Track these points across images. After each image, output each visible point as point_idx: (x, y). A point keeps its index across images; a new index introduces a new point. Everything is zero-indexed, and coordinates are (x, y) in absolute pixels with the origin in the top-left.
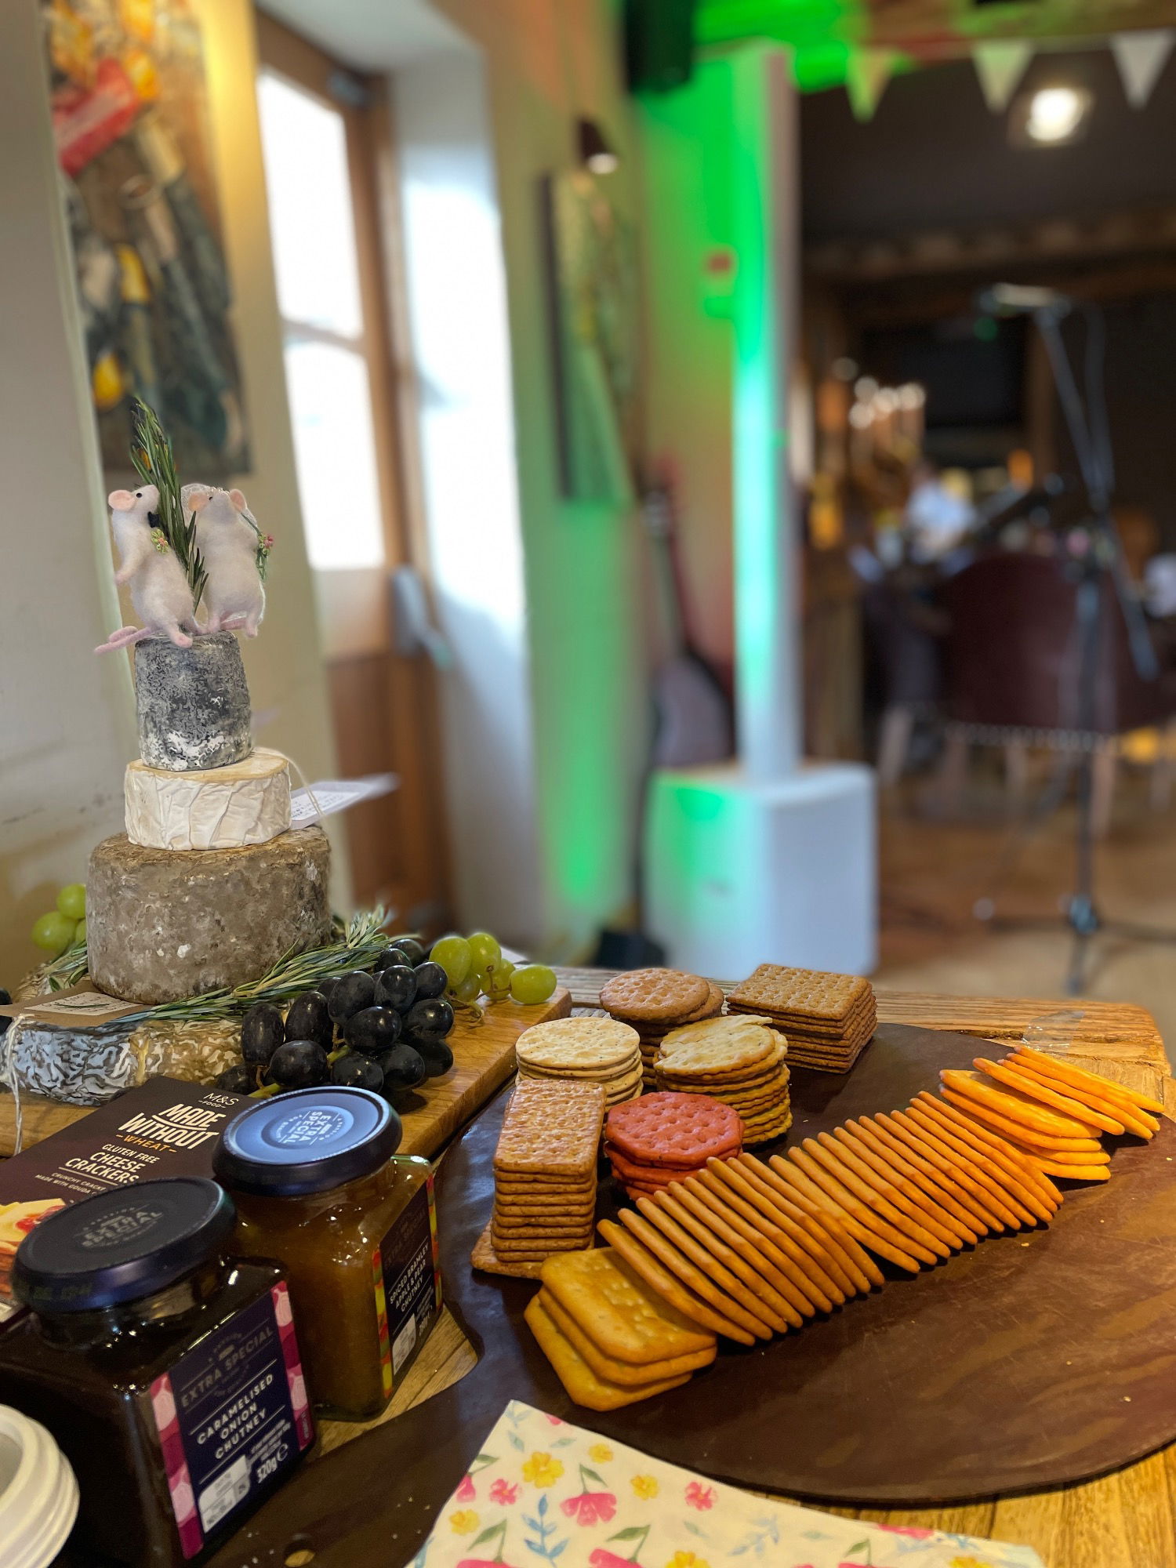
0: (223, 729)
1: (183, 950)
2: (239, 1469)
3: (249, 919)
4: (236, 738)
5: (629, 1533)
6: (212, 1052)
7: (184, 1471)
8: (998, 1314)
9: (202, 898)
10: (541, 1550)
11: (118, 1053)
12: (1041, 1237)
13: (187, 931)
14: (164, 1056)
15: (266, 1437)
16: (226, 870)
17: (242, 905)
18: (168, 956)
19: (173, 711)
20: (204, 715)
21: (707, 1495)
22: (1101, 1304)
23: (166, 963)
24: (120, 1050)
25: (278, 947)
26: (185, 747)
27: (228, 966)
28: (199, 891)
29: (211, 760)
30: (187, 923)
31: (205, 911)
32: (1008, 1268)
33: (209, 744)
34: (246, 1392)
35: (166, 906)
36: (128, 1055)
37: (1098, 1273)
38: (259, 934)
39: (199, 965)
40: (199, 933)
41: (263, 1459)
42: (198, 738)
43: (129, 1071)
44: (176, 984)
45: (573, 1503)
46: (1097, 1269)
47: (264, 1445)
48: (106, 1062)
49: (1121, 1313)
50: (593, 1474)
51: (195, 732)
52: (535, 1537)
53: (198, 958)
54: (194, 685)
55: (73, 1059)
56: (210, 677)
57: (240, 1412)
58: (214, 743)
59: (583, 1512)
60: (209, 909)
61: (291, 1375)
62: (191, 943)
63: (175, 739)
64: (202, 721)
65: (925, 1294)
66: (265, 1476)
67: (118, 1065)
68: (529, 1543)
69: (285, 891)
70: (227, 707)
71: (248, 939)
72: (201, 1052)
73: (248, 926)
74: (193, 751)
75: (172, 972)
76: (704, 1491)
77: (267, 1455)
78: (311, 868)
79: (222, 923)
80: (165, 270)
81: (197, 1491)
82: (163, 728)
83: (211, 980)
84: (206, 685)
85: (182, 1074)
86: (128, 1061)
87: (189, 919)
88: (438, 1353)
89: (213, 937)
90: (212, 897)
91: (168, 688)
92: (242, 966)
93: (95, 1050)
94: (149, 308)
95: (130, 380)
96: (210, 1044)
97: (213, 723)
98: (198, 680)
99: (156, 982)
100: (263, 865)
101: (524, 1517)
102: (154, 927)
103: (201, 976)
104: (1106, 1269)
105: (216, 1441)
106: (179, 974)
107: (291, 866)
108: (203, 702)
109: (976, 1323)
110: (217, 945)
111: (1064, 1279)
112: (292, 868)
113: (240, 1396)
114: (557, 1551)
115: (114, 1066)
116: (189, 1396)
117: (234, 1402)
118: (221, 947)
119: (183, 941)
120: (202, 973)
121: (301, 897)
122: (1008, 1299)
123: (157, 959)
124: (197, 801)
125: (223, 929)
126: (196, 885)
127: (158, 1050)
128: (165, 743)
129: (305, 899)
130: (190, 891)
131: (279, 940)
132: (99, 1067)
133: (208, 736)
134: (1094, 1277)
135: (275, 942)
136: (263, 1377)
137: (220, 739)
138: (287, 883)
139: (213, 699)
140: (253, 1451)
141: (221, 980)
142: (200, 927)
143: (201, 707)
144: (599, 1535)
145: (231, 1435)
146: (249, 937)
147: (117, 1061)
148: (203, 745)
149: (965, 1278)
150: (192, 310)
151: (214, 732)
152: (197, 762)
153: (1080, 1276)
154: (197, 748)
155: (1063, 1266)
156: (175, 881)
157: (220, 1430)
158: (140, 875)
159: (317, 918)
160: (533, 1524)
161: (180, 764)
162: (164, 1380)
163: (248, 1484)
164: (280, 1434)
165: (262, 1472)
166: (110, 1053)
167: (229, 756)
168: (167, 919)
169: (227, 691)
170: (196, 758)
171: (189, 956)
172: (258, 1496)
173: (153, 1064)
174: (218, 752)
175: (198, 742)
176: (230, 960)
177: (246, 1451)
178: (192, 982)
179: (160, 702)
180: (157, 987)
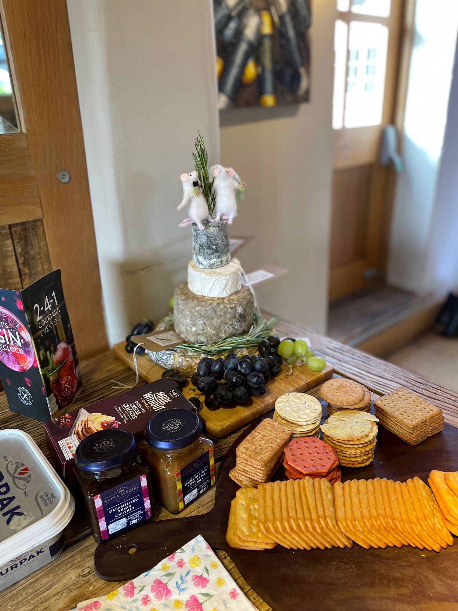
0: (216, 257)
1: (194, 329)
2: (124, 521)
3: (215, 323)
4: (221, 259)
5: (207, 595)
6: (195, 365)
7: (104, 518)
8: (388, 579)
9: (200, 314)
10: (178, 587)
11: (170, 357)
12: (433, 555)
13: (195, 324)
14: (181, 362)
15: (134, 514)
16: (208, 307)
17: (212, 319)
18: (190, 330)
19: (200, 249)
20: (209, 251)
21: (236, 594)
22: (431, 595)
23: (189, 331)
24: (171, 356)
25: (224, 333)
26: (203, 261)
27: (207, 337)
28: (199, 312)
29: (211, 266)
30: (195, 321)
31: (201, 319)
32: (408, 562)
33: (211, 261)
34: (128, 502)
35: (190, 314)
36: (172, 359)
37: (442, 581)
38: (218, 328)
39: (199, 334)
40: (198, 325)
41: (132, 519)
42: (207, 259)
43: (172, 364)
44: (192, 339)
45: (196, 577)
46: (443, 579)
47: (133, 516)
48: (167, 359)
49: (436, 603)
50: (207, 570)
51: (206, 257)
52: (180, 582)
53: (198, 332)
54: (206, 241)
55: (159, 355)
56: (212, 239)
57: (125, 507)
58: (212, 261)
59: (197, 581)
60: (202, 318)
61: (145, 499)
62: (196, 327)
63: (200, 258)
64: (209, 254)
65: (367, 557)
66: (132, 523)
67: (169, 361)
68: (177, 583)
69: (228, 316)
70: (218, 249)
71: (214, 330)
72: (192, 364)
73: (214, 325)
74: (205, 263)
75: (191, 334)
76: (236, 593)
77: (134, 518)
78: (240, 309)
79: (206, 323)
80: (281, 18)
81: (108, 524)
82: (197, 254)
83: (202, 340)
84: (210, 242)
85: (186, 369)
86: (172, 361)
87: (196, 320)
88: (205, 501)
89: (203, 327)
90: (203, 315)
91: (199, 241)
92: (212, 337)
93: (165, 354)
94: (272, 37)
95: (260, 70)
96: (195, 362)
97: (212, 255)
98: (208, 240)
99: (187, 336)
100: (222, 306)
101: (181, 574)
102: (186, 320)
103: (199, 338)
104: (447, 581)
105: (116, 513)
106: (193, 336)
107: (231, 308)
108: (209, 247)
109: (376, 578)
110: (203, 330)
111: (426, 577)
112: (231, 309)
113: (126, 503)
114: (183, 590)
115: (168, 361)
116: (107, 501)
117: (124, 504)
118: (205, 330)
119: (194, 326)
120: (199, 337)
121: (235, 318)
122: (398, 575)
123: (187, 330)
124: (204, 281)
125: (206, 325)
126: (198, 310)
127: (180, 360)
128: (197, 259)
129: (237, 318)
130: (197, 311)
131: (225, 331)
132: (164, 360)
133: (210, 259)
134: (439, 582)
135: (223, 332)
136: (135, 499)
137: (215, 260)
138: (230, 313)
139: (212, 247)
140: (129, 517)
141: (205, 340)
142: (199, 323)
143: (208, 249)
144: (197, 591)
145: (121, 512)
146: (214, 329)
147: (169, 360)
148: (209, 261)
149: (388, 559)
150: (291, 33)
151: (212, 257)
152: (207, 267)
153: (434, 579)
154: (207, 262)
155: (431, 572)
156: (193, 307)
157: (117, 510)
158: (184, 302)
159: (241, 324)
160: (181, 578)
161: (201, 267)
162: (99, 496)
163: (126, 525)
164: (140, 514)
165: (132, 522)
166: (168, 357)
167: (218, 265)
168: (190, 318)
169: (218, 243)
170: (206, 265)
171: (196, 331)
172: (128, 529)
173: (178, 364)
174: (214, 264)
175: (207, 260)
176: (207, 335)
177: (127, 517)
178: (196, 339)
179: (196, 245)
180: (186, 337)
